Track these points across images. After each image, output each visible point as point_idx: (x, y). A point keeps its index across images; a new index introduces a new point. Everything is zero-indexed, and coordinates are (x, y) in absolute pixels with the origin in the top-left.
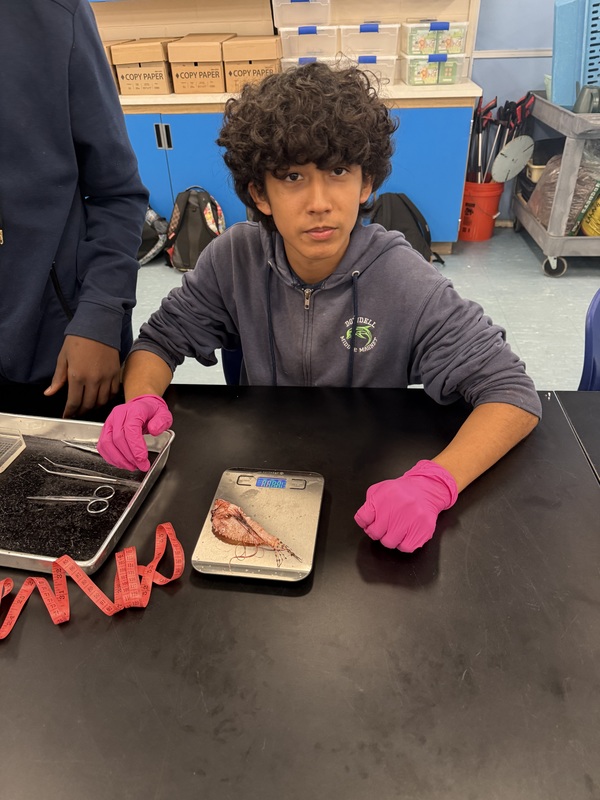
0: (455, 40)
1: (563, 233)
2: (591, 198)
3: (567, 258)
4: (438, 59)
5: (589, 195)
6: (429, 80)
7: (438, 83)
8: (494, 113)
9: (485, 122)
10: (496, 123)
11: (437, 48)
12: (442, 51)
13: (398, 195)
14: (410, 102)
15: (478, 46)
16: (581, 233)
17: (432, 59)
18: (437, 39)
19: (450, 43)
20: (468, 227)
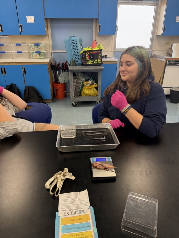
0: (42, 48)
1: (74, 96)
2: (80, 87)
3: (77, 102)
4: (38, 53)
5: (80, 86)
6: (37, 58)
7: (40, 58)
8: (61, 66)
9: (58, 68)
10: (61, 68)
11: (38, 50)
12: (40, 50)
13: (31, 87)
14: (30, 63)
15: (53, 49)
16: (80, 95)
17: (36, 52)
18: (38, 48)
19: (41, 49)
20: (57, 95)
